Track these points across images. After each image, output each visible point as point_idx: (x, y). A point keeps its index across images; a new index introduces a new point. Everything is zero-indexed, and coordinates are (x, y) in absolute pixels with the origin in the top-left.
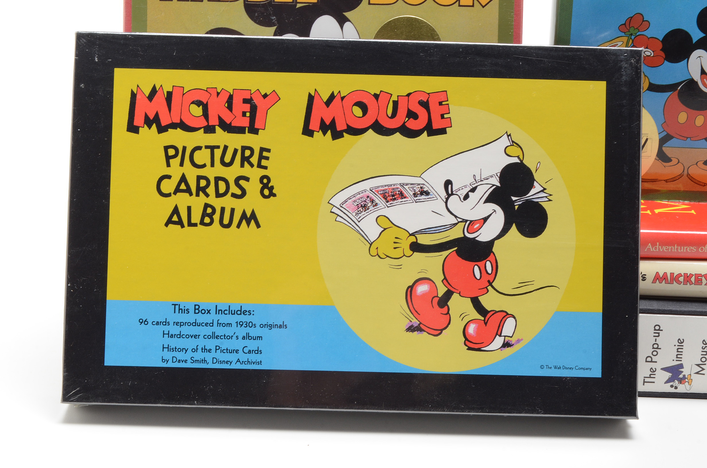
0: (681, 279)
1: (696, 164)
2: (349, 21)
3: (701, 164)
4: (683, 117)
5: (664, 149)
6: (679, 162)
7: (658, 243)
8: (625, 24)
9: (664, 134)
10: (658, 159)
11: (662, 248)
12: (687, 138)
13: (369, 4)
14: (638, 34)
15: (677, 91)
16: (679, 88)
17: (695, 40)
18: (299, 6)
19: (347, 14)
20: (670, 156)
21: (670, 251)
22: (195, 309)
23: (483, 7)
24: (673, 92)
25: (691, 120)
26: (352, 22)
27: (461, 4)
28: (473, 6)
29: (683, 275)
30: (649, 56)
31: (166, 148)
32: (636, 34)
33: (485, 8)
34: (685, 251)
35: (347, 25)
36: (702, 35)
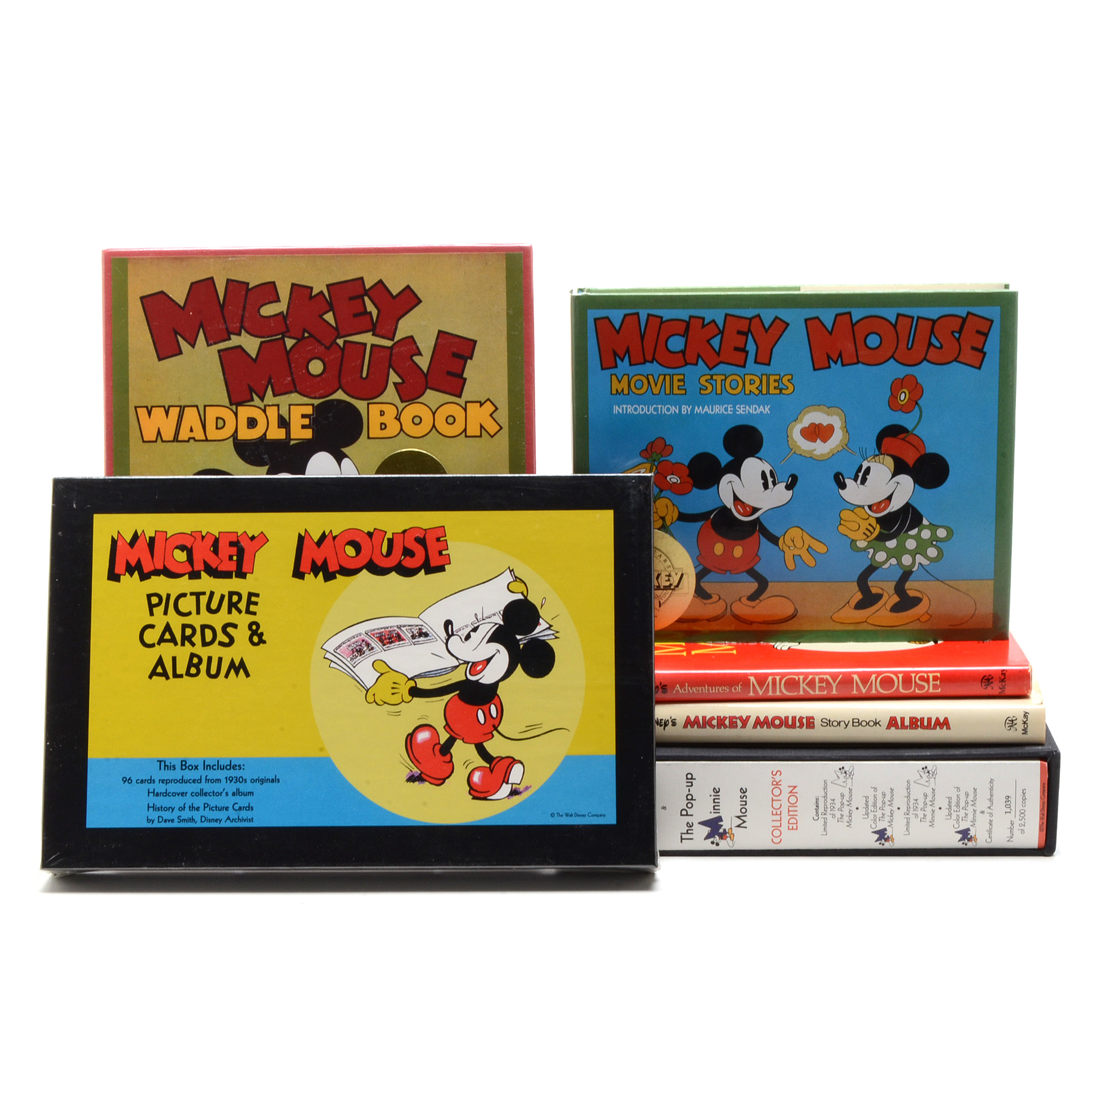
0: (715, 722)
1: (740, 600)
2: (347, 456)
3: (744, 600)
4: (719, 549)
5: (702, 584)
6: (720, 599)
7: (687, 684)
8: (646, 450)
9: (701, 567)
10: (696, 596)
11: (691, 689)
12: (726, 571)
13: (369, 438)
14: (661, 460)
15: (710, 520)
16: (712, 517)
17: (723, 465)
18: (292, 442)
19: (345, 450)
20: (709, 592)
21: (700, 692)
22: (182, 765)
23: (492, 437)
24: (705, 521)
25: (728, 551)
26: (351, 458)
27: (468, 435)
28: (481, 436)
29: (716, 718)
30: (675, 483)
31: (149, 597)
32: (659, 459)
34: (717, 691)
35: (345, 461)
36: (730, 458)
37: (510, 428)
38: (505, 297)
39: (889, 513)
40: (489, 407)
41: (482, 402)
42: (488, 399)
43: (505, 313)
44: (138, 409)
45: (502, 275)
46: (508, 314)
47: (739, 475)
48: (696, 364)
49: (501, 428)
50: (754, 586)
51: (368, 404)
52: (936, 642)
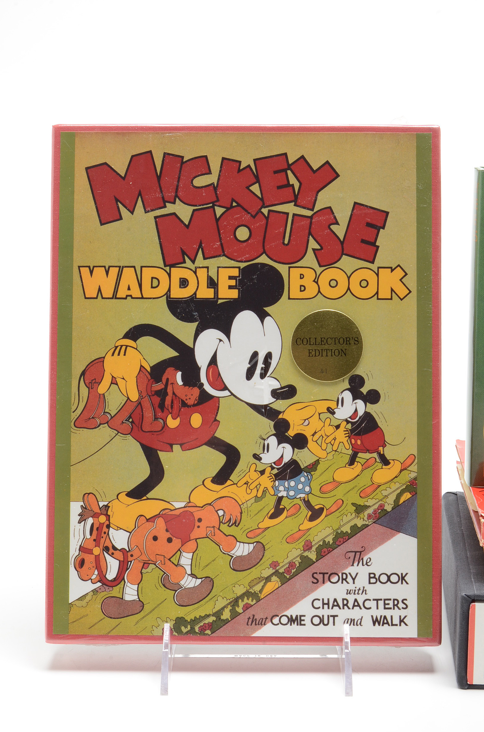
2: (269, 315)
13: (289, 298)
18: (220, 301)
19: (267, 309)
23: (401, 300)
26: (272, 316)
27: (379, 297)
28: (391, 299)
33: (403, 300)
35: (268, 319)
37: (418, 291)
38: (415, 173)
40: (399, 273)
41: (393, 268)
42: (399, 266)
43: (415, 187)
44: (81, 268)
45: (413, 153)
46: (418, 189)
49: (410, 292)
51: (290, 268)
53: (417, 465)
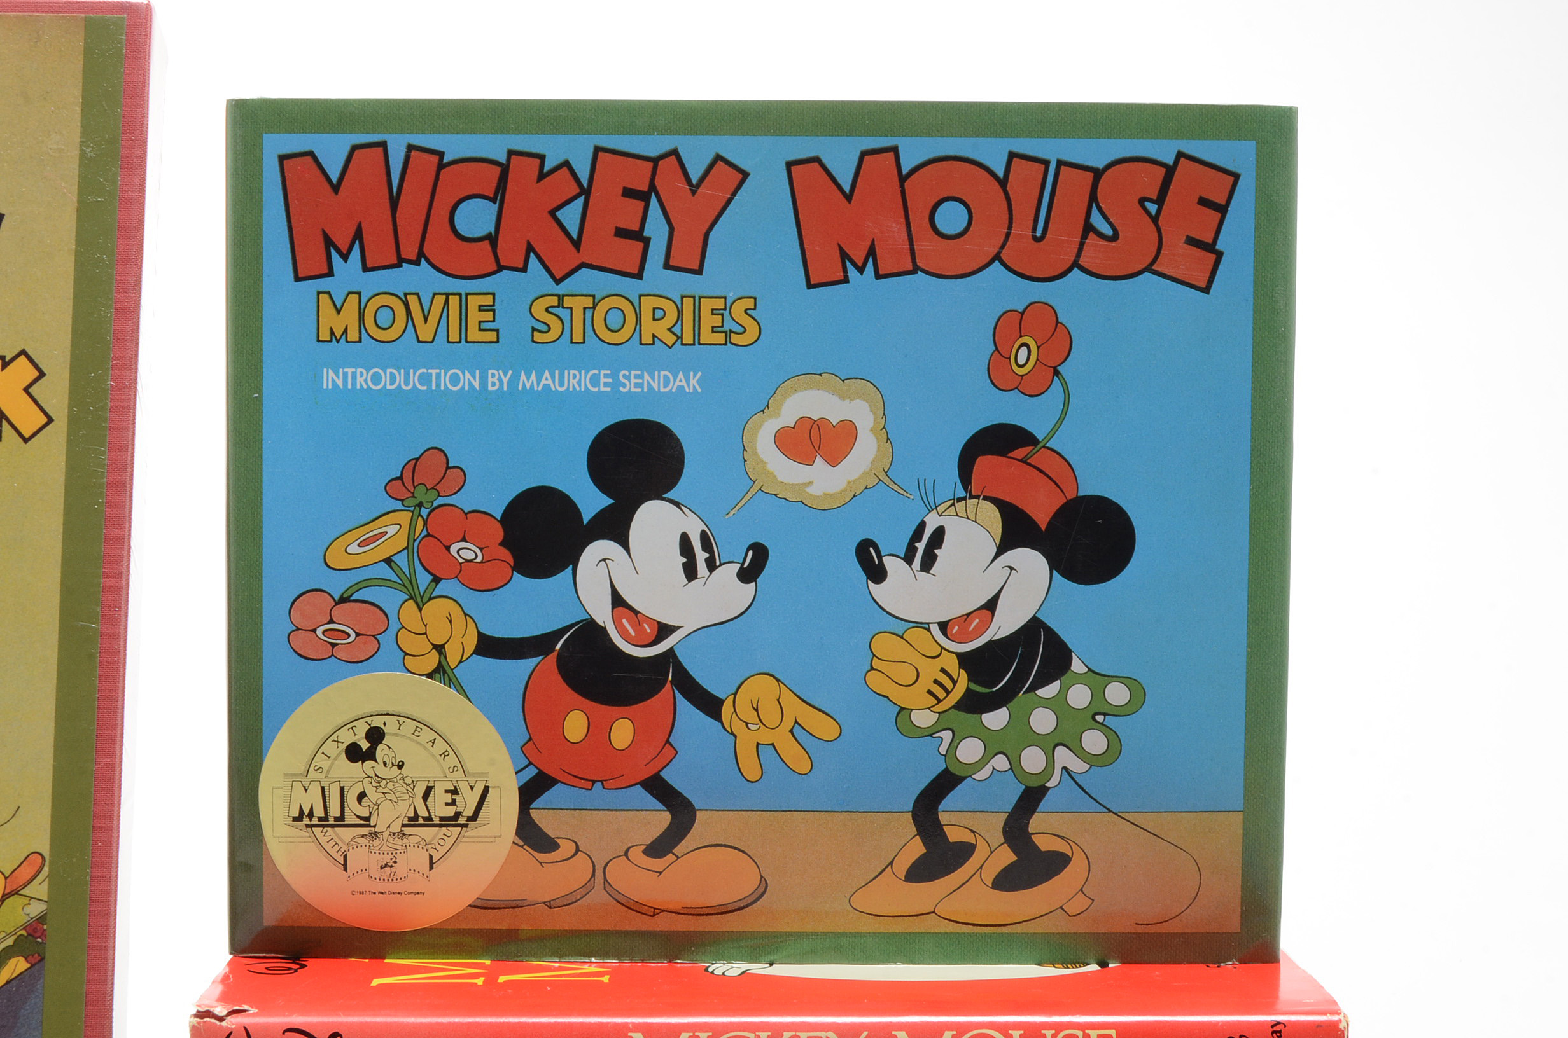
1: (626, 854)
3: (637, 854)
4: (575, 726)
5: (534, 814)
6: (577, 850)
8: (401, 478)
9: (532, 772)
10: (522, 843)
12: (594, 782)
14: (435, 504)
15: (555, 654)
16: (558, 647)
17: (586, 517)
20: (551, 834)
23: (26, 440)
24: (543, 657)
25: (598, 732)
30: (471, 561)
32: (432, 502)
33: (29, 443)
36: (605, 501)
37: (73, 419)
38: (78, 117)
39: (990, 644)
40: (22, 371)
41: (7, 359)
42: (23, 353)
43: (76, 153)
45: (76, 64)
46: (82, 155)
47: (625, 545)
48: (524, 270)
49: (50, 420)
50: (662, 819)
52: (1103, 964)
53: (47, 880)
